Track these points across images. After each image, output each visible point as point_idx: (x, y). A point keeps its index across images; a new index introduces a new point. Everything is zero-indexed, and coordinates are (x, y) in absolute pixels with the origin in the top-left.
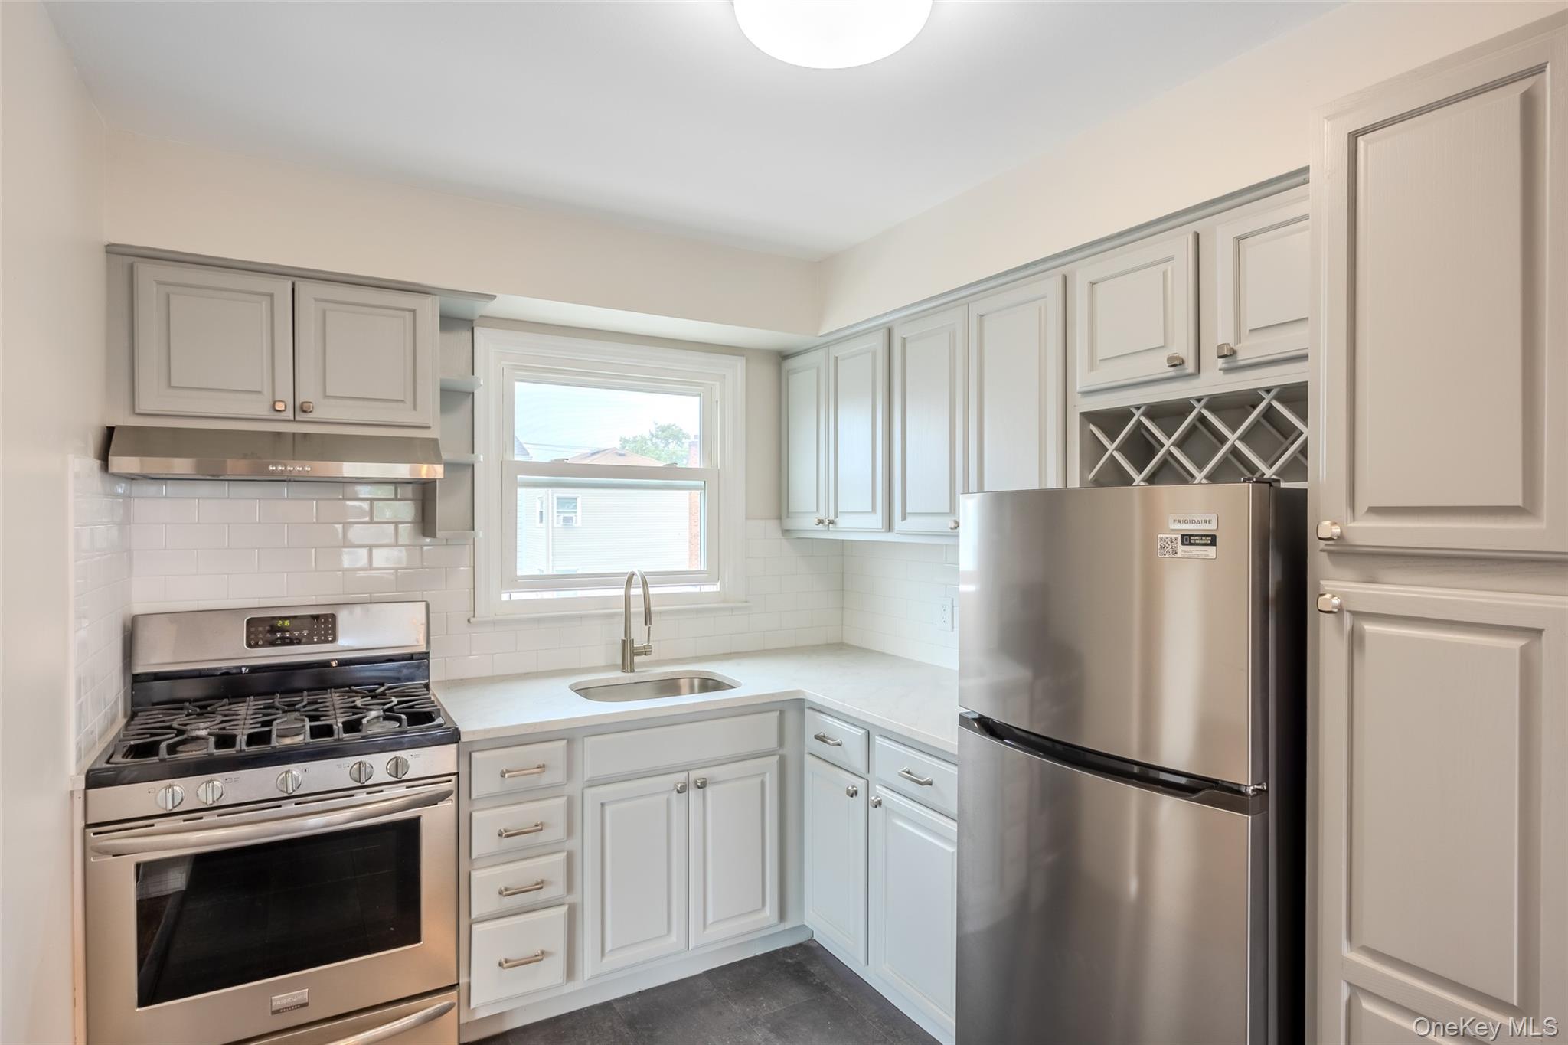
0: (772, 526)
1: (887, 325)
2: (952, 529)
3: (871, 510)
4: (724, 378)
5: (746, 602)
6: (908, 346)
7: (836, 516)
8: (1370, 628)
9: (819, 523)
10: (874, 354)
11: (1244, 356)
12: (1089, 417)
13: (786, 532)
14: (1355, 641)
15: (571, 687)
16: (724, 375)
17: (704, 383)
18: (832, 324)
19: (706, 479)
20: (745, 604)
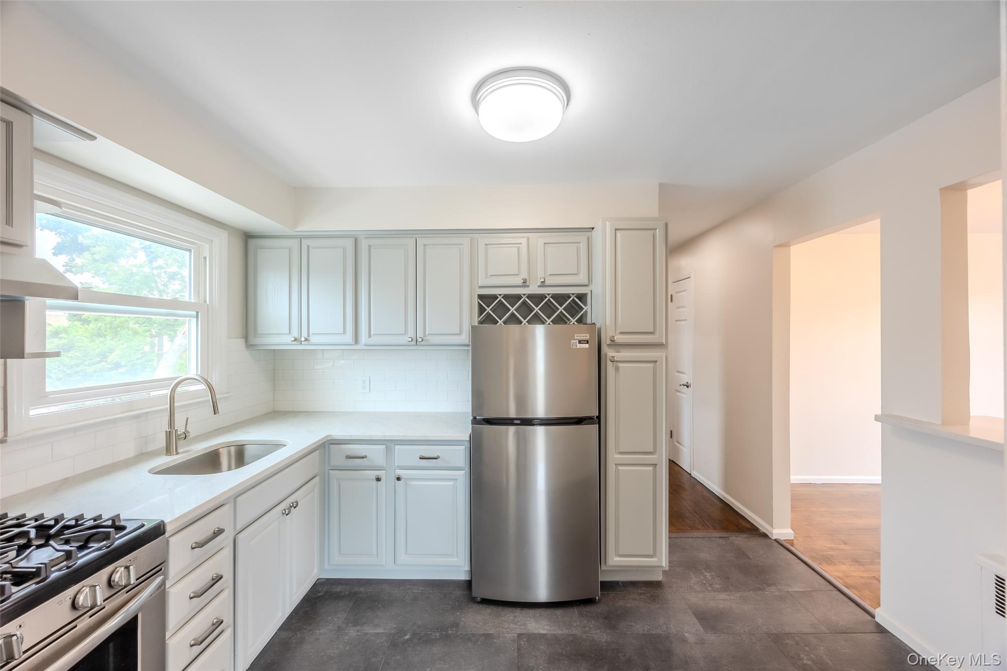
0: (241, 342)
1: (355, 236)
2: (409, 341)
3: (342, 332)
4: (212, 243)
5: (228, 393)
6: (372, 250)
7: (309, 335)
8: (620, 365)
9: (295, 340)
10: (344, 250)
11: (547, 283)
12: (481, 297)
13: (249, 345)
14: (617, 369)
15: (150, 472)
16: (212, 240)
17: (195, 243)
18: (307, 226)
19: (200, 310)
20: (227, 395)
